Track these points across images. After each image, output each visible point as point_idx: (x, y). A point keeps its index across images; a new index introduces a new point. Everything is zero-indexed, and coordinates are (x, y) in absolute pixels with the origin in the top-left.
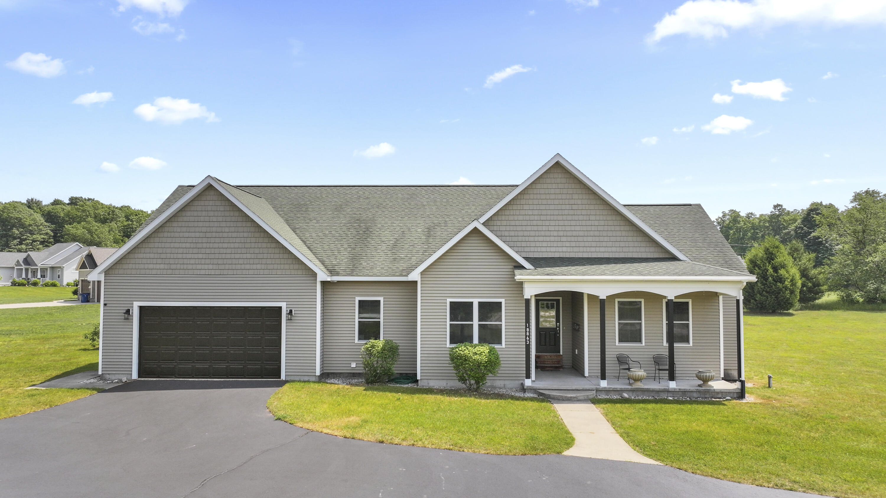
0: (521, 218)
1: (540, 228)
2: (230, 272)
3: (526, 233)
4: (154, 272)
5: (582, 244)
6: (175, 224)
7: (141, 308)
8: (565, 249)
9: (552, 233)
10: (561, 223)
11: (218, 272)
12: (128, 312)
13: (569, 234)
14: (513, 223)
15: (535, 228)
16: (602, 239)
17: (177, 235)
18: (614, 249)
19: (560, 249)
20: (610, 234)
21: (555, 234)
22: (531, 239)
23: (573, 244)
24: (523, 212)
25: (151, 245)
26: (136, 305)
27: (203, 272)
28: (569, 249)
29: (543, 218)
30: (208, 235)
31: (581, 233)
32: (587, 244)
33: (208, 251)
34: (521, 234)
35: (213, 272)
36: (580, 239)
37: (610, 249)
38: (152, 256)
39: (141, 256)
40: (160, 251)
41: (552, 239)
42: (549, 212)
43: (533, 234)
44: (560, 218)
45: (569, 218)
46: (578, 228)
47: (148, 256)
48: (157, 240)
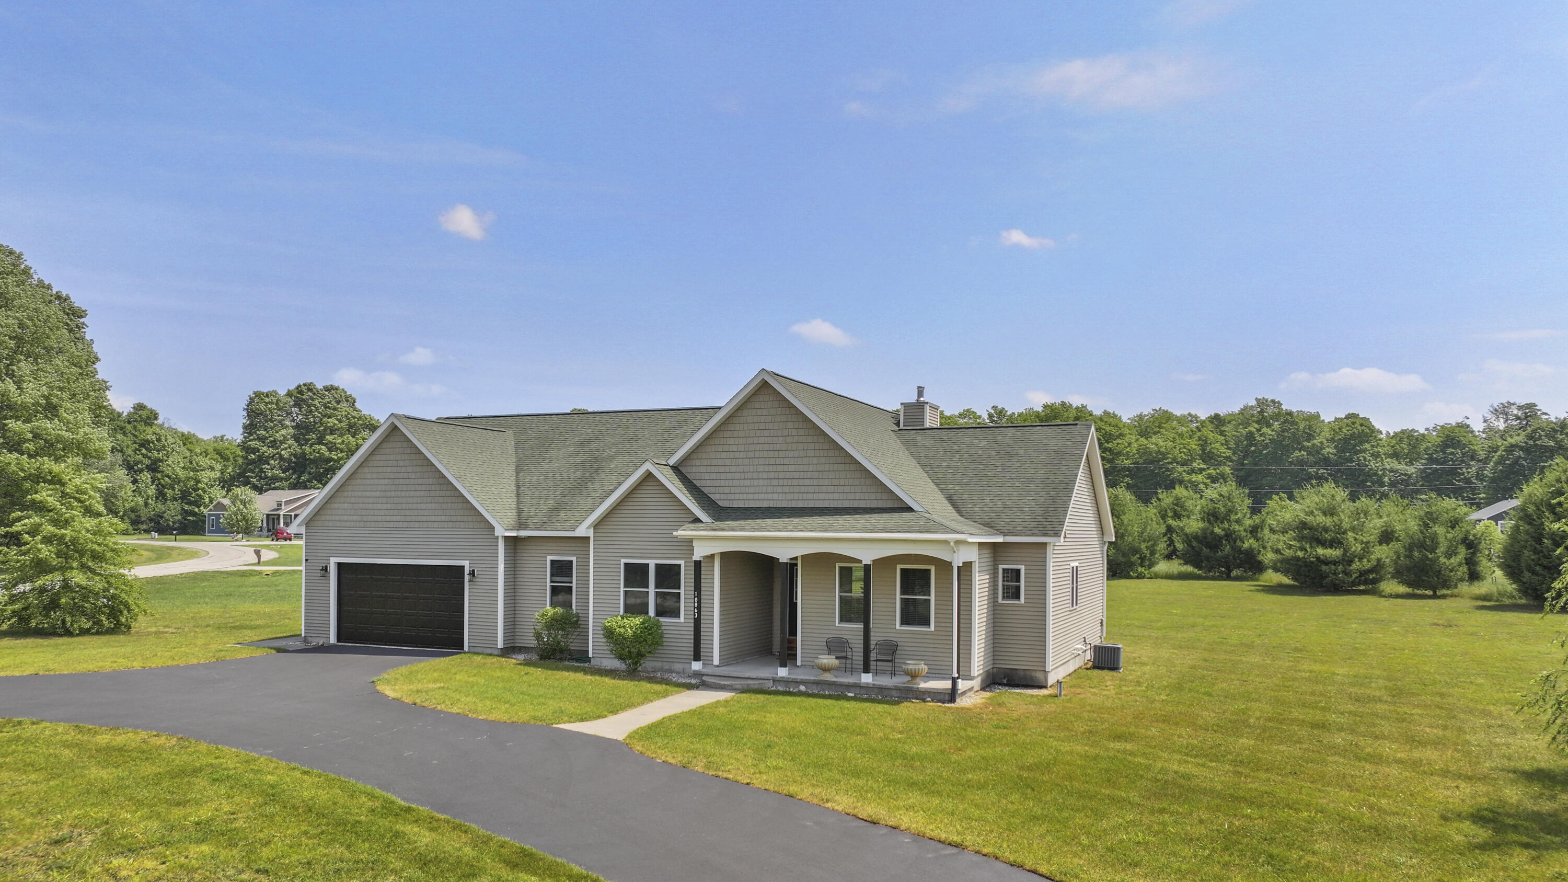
0: (724, 455)
1: (746, 469)
2: (417, 525)
3: (729, 476)
4: (348, 524)
5: (796, 489)
6: (366, 470)
7: (340, 566)
8: (776, 496)
9: (761, 475)
10: (772, 461)
11: (405, 525)
12: (325, 569)
13: (781, 475)
14: (714, 462)
15: (741, 469)
16: (821, 482)
17: (368, 482)
18: (836, 496)
19: (770, 496)
20: (832, 475)
21: (765, 476)
22: (736, 483)
23: (786, 489)
24: (726, 448)
25: (346, 494)
26: (333, 561)
27: (391, 525)
28: (780, 496)
29: (751, 455)
30: (397, 482)
31: (796, 475)
32: (803, 489)
33: (396, 500)
34: (723, 476)
35: (400, 525)
36: (795, 482)
37: (831, 496)
38: (346, 506)
39: (336, 506)
40: (353, 500)
41: (761, 482)
42: (758, 447)
43: (737, 476)
44: (771, 454)
45: (782, 454)
46: (792, 468)
47: (342, 506)
48: (350, 488)
